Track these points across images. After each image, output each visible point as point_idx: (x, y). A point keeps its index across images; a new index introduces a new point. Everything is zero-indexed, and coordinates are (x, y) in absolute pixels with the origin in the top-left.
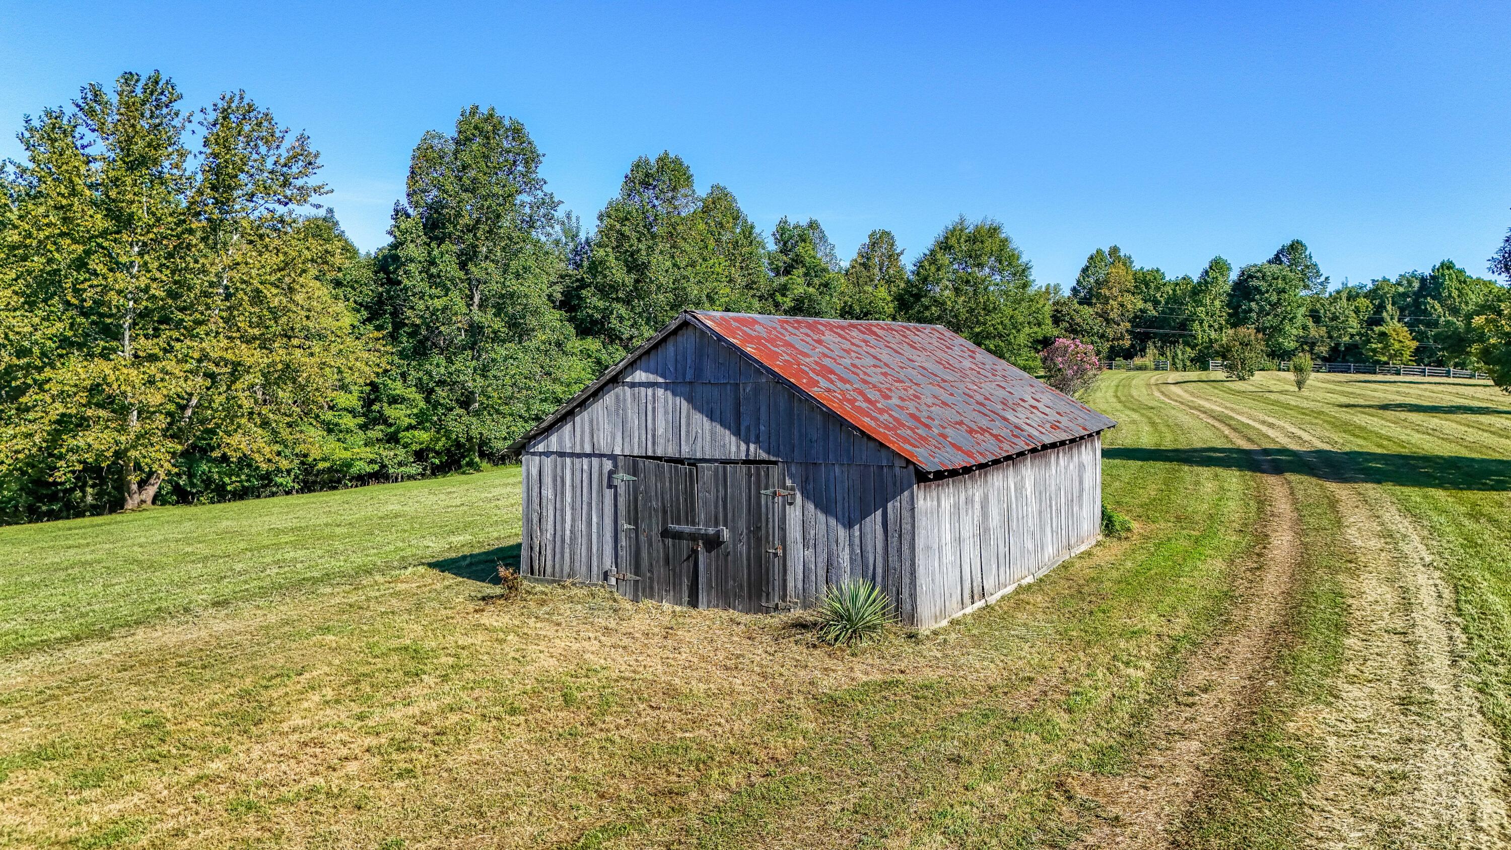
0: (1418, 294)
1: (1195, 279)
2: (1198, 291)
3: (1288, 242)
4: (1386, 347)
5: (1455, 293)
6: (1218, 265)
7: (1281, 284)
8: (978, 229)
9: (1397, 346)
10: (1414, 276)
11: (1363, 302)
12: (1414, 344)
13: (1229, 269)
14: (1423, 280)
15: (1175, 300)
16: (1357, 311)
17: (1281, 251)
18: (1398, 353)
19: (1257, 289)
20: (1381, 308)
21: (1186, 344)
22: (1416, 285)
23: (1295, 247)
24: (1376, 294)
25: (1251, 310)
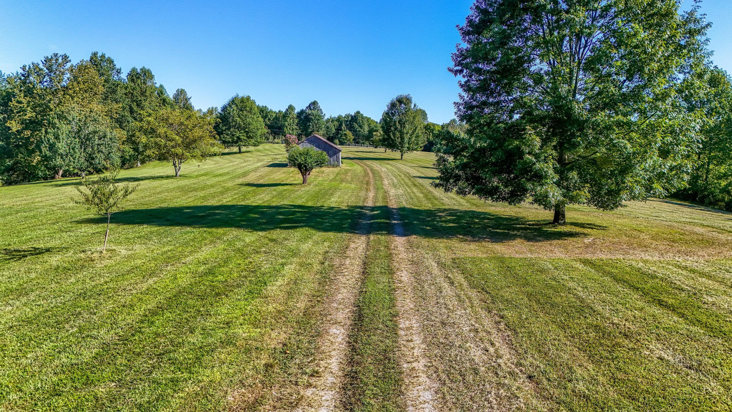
0: (350, 121)
1: (284, 110)
2: (285, 116)
3: (313, 101)
4: (346, 138)
5: (361, 122)
6: (291, 108)
7: (317, 117)
8: (243, 98)
9: (349, 138)
10: (349, 115)
11: (336, 123)
12: (353, 137)
13: (295, 109)
14: (352, 116)
15: (276, 118)
16: (334, 126)
17: (310, 104)
18: (349, 140)
19: (311, 119)
20: (341, 125)
21: (283, 135)
22: (350, 118)
23: (314, 103)
24: (339, 119)
25: (310, 125)
